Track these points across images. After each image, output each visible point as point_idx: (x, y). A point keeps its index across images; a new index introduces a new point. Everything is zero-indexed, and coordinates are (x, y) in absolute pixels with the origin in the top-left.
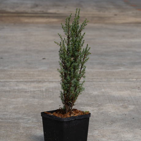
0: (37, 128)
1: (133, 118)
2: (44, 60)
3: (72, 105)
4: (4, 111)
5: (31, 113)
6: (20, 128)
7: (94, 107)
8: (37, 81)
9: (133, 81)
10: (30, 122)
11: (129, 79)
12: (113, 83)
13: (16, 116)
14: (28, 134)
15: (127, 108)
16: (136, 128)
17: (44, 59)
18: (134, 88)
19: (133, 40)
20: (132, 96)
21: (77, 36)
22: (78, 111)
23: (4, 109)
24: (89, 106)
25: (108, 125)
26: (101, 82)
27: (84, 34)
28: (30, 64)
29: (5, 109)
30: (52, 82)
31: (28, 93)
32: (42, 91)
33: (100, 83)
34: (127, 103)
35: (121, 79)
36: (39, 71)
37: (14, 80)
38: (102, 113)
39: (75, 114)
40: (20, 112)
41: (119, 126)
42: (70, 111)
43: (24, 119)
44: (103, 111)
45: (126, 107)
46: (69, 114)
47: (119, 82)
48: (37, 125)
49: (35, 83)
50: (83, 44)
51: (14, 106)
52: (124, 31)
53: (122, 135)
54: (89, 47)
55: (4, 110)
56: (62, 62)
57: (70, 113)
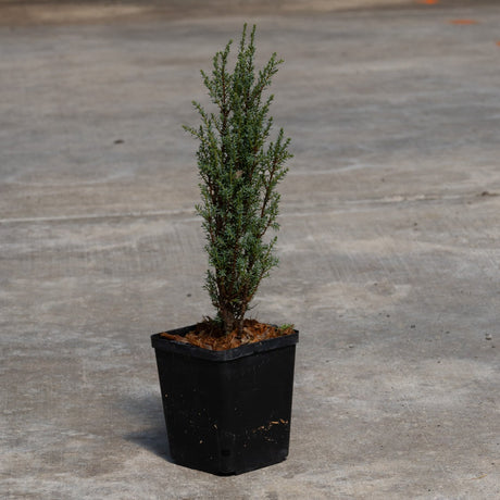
0: (131, 375)
1: (413, 327)
2: (121, 146)
3: (242, 309)
4: (26, 323)
5: (108, 324)
6: (81, 376)
7: (291, 296)
8: (107, 218)
9: (395, 203)
10: (107, 353)
11: (383, 197)
12: (335, 213)
13: (63, 338)
14: (109, 394)
15: (390, 294)
16: (426, 358)
17: (119, 142)
18: (400, 227)
19: (376, 67)
20: (399, 254)
21: (249, 105)
22: (262, 327)
23: (23, 316)
24: (275, 291)
25: (339, 352)
26: (298, 210)
27: (271, 99)
28: (79, 161)
29: (28, 316)
30: (155, 218)
31: (89, 260)
32: (129, 252)
33: (298, 214)
34: (387, 276)
35: (359, 199)
36: (110, 184)
37: (38, 219)
38: (318, 314)
39: (252, 338)
40: (75, 324)
41: (375, 353)
42: (238, 329)
43: (88, 345)
44: (321, 306)
45: (386, 292)
46: (235, 335)
47: (354, 210)
48: (131, 362)
49: (105, 224)
50: (268, 129)
51: (52, 303)
52: (344, 36)
53: (388, 384)
54: (286, 135)
55: (25, 319)
56: (209, 184)
57: (238, 333)
